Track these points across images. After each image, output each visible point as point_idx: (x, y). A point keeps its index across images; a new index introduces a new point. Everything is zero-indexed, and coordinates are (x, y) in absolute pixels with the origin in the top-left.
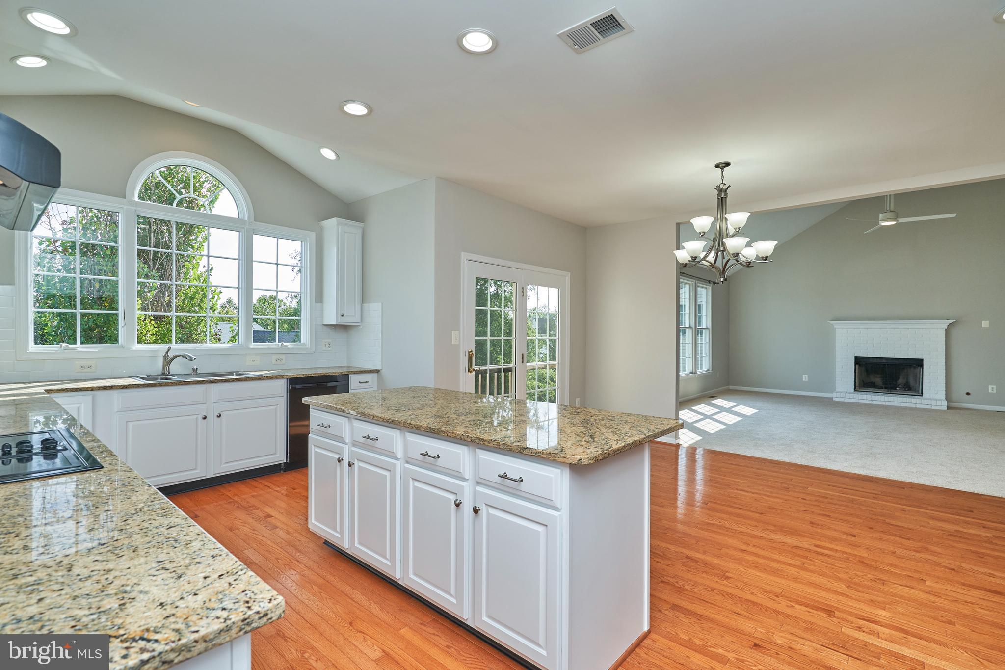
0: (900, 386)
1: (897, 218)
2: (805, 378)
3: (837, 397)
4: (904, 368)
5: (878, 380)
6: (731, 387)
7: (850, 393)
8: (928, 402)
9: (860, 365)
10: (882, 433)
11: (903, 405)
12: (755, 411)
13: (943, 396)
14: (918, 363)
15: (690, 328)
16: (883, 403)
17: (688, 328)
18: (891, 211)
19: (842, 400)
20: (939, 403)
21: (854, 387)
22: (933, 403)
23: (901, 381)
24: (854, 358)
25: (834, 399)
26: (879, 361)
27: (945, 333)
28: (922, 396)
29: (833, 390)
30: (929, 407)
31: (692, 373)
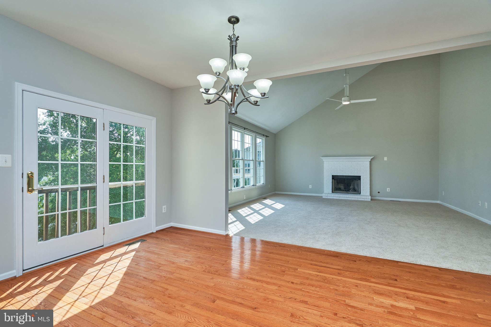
0: (351, 189)
1: (350, 100)
2: (310, 187)
3: (324, 196)
4: (353, 181)
5: (342, 187)
6: (277, 192)
7: (330, 194)
8: (363, 197)
9: (334, 180)
10: (344, 217)
11: (353, 199)
12: (284, 206)
13: (368, 194)
14: (359, 178)
15: (252, 160)
16: (344, 198)
17: (251, 160)
18: (347, 96)
19: (326, 197)
20: (367, 197)
21: (332, 191)
22: (365, 197)
23: (352, 187)
24: (332, 176)
25: (323, 197)
26: (342, 177)
27: (369, 163)
28: (360, 194)
29: (322, 192)
30: (363, 200)
31: (253, 185)
